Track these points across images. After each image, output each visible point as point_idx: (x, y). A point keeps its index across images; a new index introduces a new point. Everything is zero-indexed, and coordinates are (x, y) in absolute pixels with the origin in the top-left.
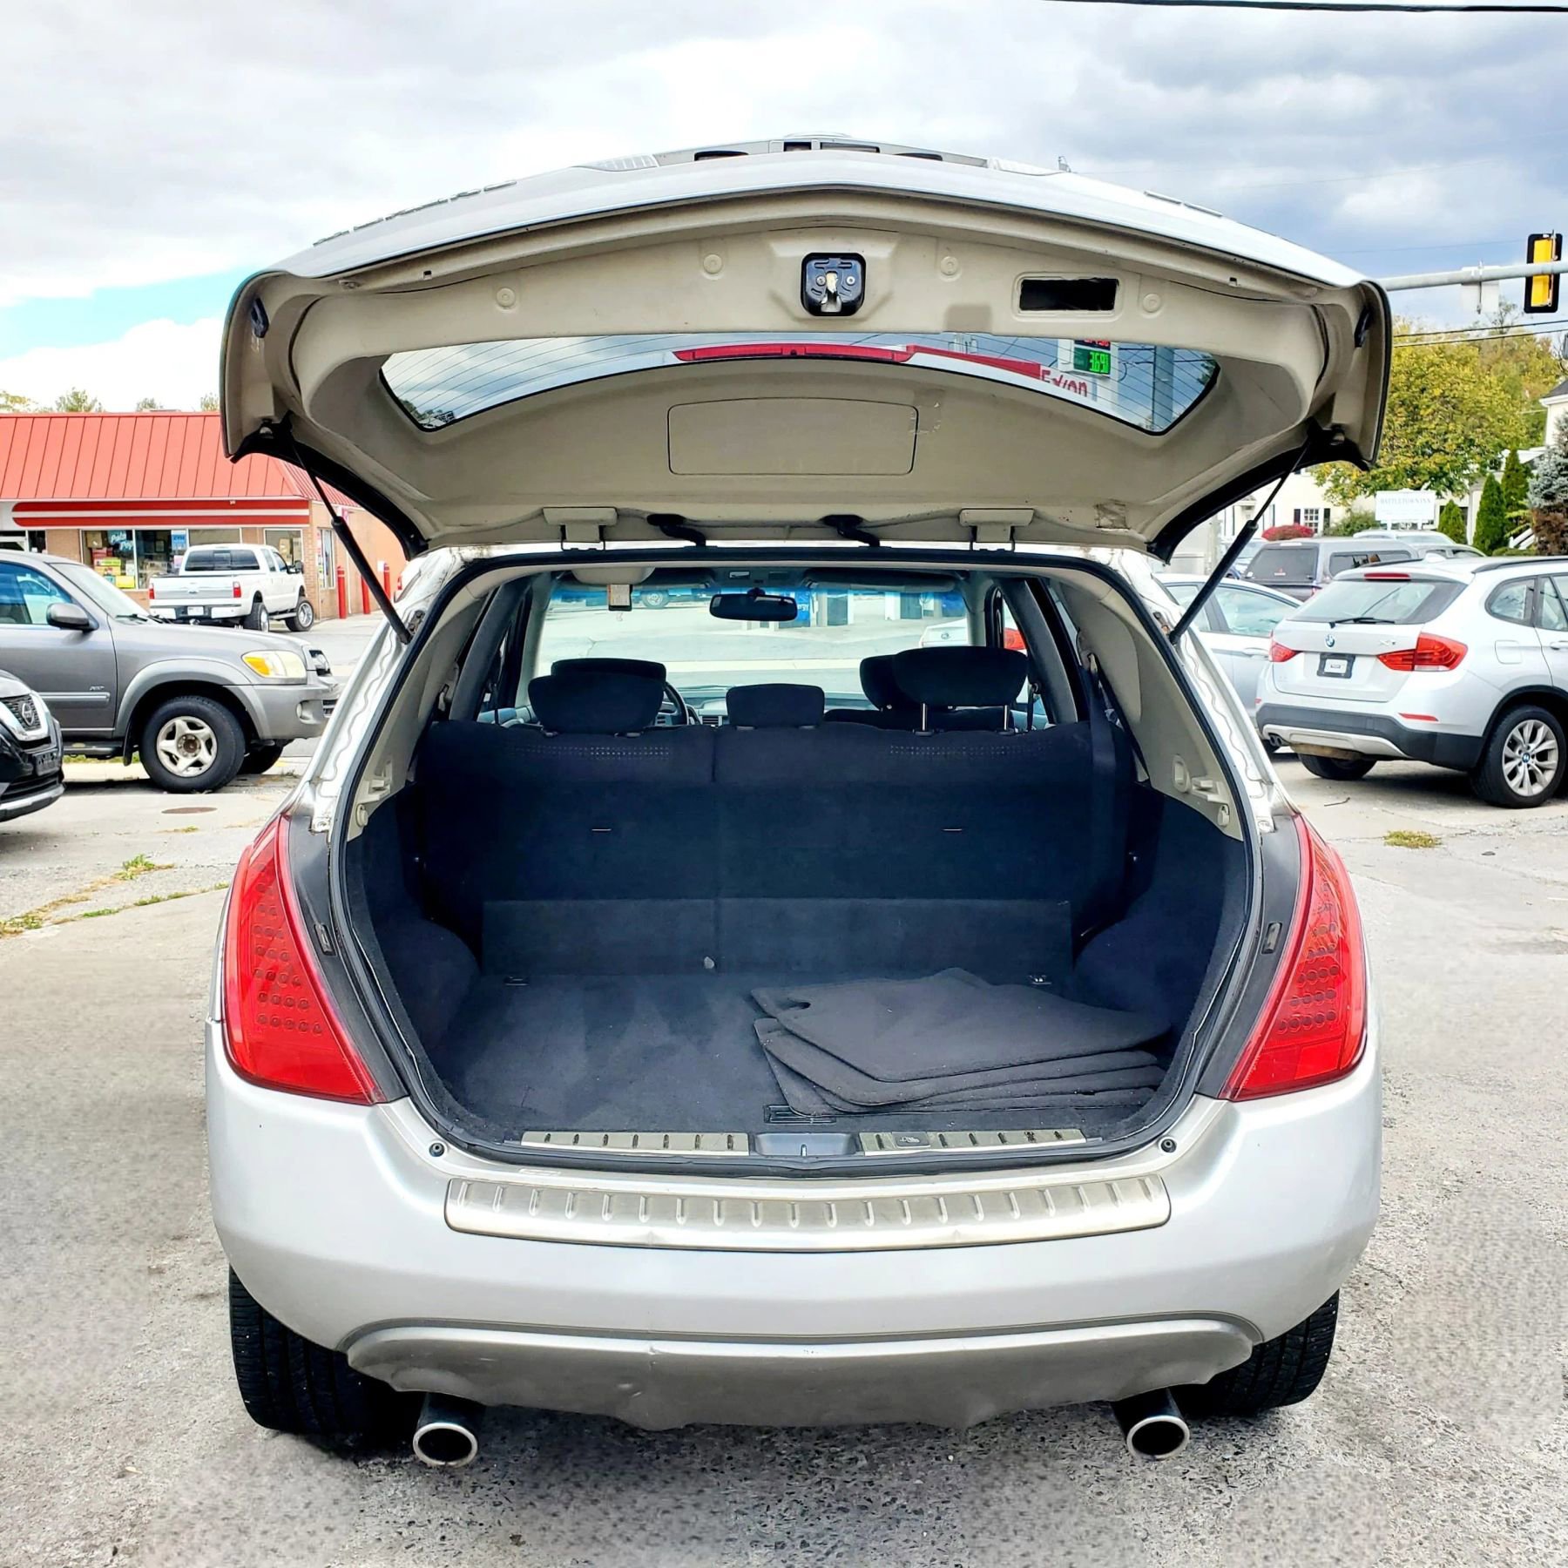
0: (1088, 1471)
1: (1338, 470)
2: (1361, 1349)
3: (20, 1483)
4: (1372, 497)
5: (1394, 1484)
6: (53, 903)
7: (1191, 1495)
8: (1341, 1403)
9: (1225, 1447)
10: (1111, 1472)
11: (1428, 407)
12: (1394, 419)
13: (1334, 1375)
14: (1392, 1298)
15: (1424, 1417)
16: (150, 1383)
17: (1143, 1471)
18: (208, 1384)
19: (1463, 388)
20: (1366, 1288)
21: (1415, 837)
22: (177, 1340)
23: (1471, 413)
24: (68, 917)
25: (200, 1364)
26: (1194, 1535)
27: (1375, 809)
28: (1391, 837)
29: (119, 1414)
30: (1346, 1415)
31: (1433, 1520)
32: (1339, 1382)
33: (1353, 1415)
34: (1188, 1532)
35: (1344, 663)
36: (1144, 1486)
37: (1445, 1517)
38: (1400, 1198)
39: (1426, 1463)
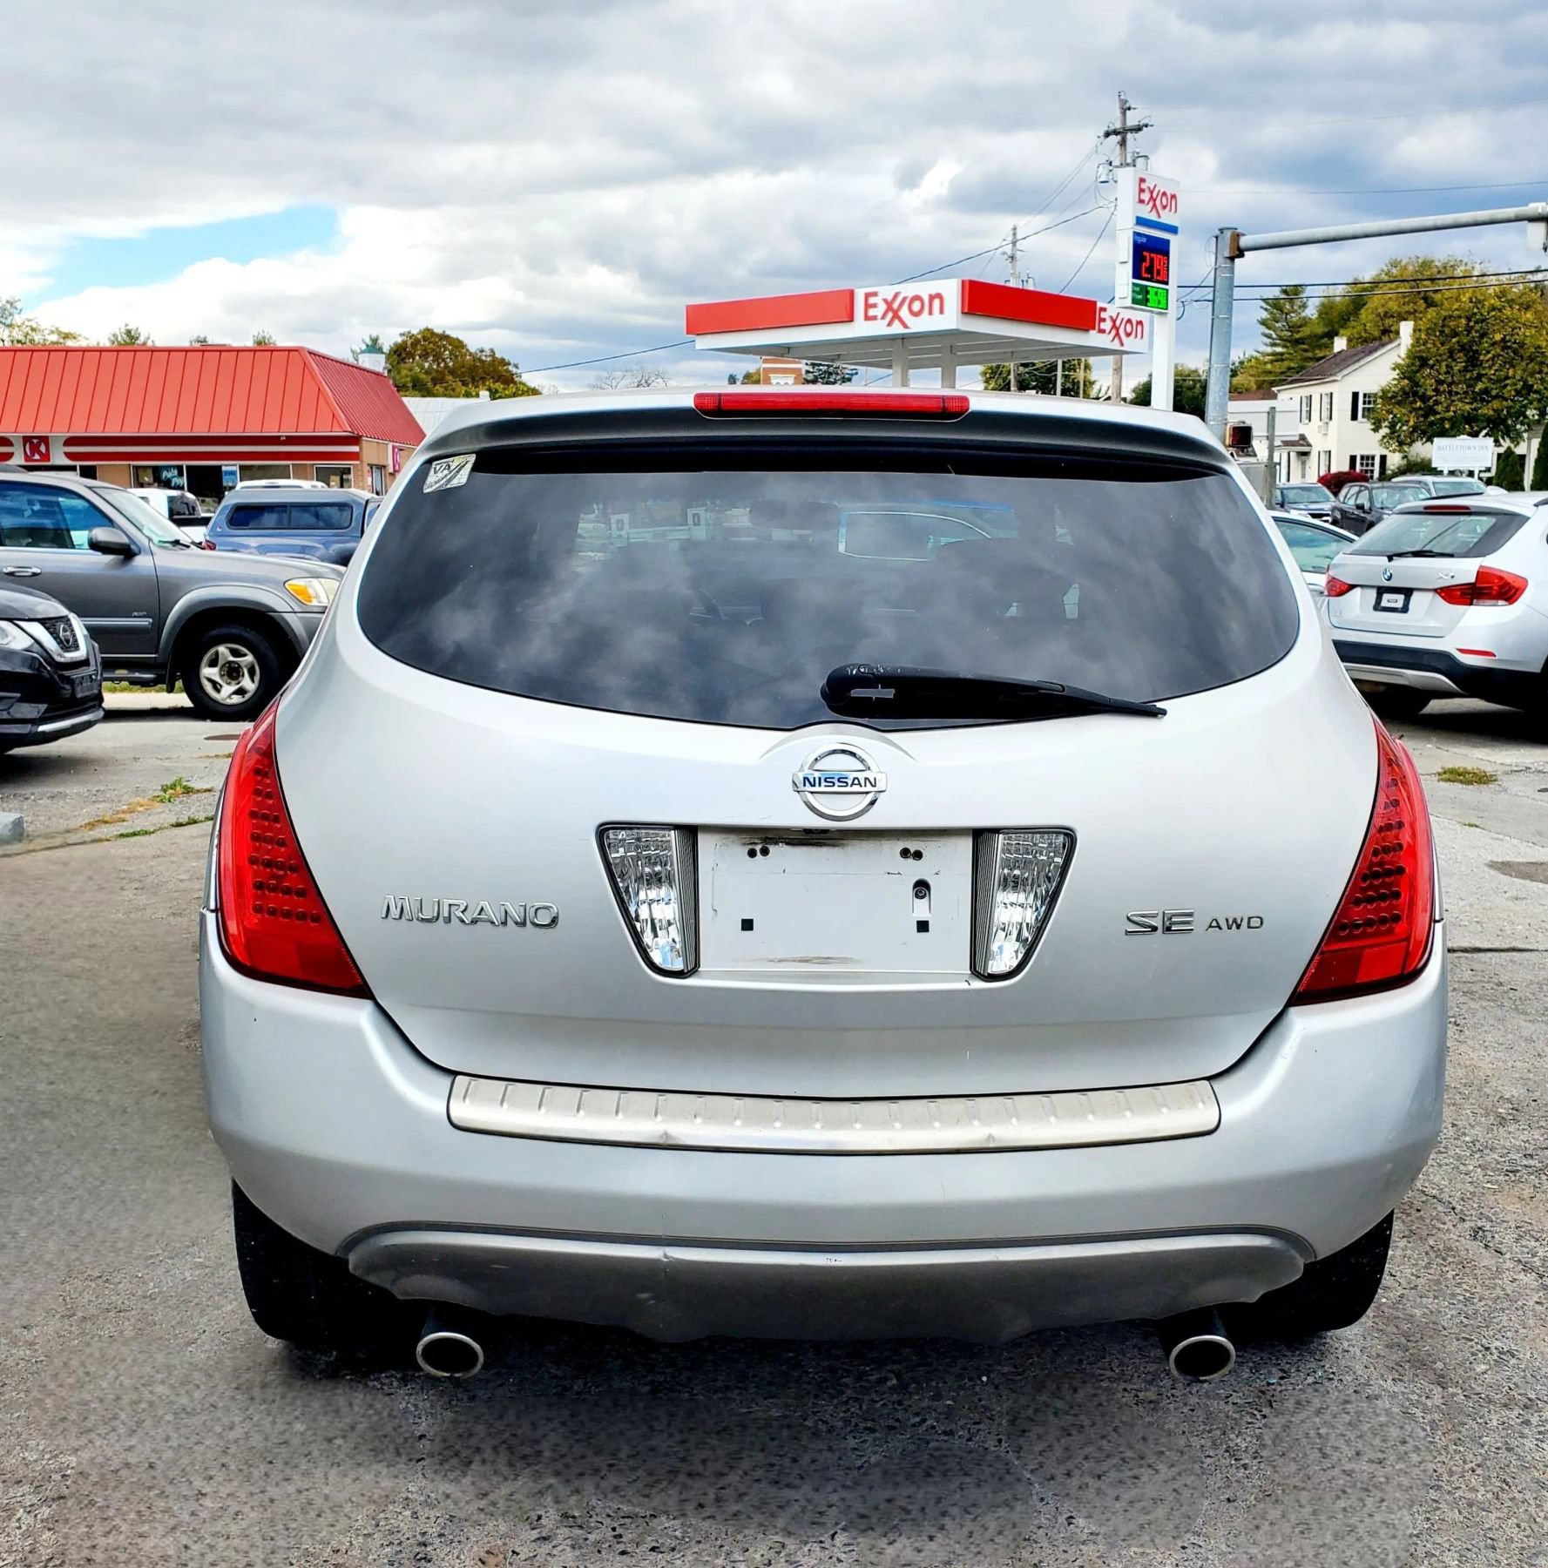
0: (1126, 1394)
1: (1395, 416)
2: (1412, 1275)
3: (22, 1390)
4: (1429, 444)
5: (1445, 1411)
6: (89, 824)
7: (1235, 1419)
8: (1391, 1329)
9: (1270, 1373)
10: (1151, 1395)
11: (1488, 352)
12: (1453, 364)
13: (1384, 1300)
14: (1444, 1224)
15: (1477, 1343)
16: (160, 1292)
17: (1184, 1395)
18: (219, 1295)
19: (1524, 333)
20: (1418, 1215)
21: (1469, 773)
22: (190, 1250)
23: (1531, 359)
24: (103, 837)
25: (213, 1274)
26: (1236, 1460)
27: (1429, 746)
28: (1445, 773)
29: (127, 1323)
30: (1396, 1340)
31: (1486, 1447)
32: (1389, 1307)
33: (1403, 1340)
34: (1231, 1456)
35: (1401, 598)
36: (1185, 1410)
37: (1499, 1444)
38: (1454, 1125)
39: (1479, 1389)
